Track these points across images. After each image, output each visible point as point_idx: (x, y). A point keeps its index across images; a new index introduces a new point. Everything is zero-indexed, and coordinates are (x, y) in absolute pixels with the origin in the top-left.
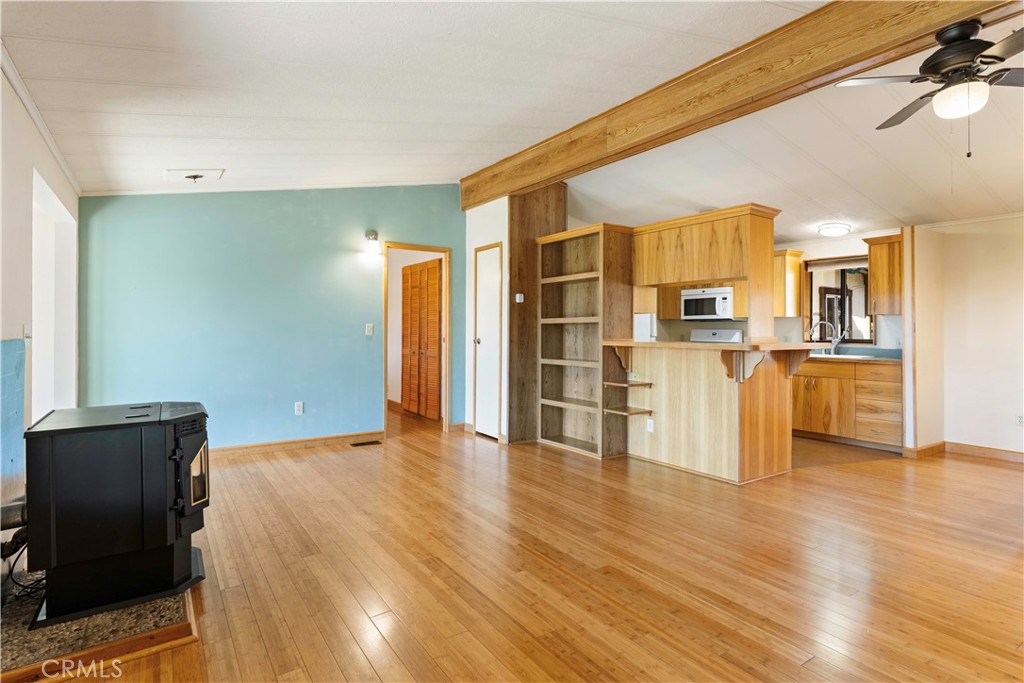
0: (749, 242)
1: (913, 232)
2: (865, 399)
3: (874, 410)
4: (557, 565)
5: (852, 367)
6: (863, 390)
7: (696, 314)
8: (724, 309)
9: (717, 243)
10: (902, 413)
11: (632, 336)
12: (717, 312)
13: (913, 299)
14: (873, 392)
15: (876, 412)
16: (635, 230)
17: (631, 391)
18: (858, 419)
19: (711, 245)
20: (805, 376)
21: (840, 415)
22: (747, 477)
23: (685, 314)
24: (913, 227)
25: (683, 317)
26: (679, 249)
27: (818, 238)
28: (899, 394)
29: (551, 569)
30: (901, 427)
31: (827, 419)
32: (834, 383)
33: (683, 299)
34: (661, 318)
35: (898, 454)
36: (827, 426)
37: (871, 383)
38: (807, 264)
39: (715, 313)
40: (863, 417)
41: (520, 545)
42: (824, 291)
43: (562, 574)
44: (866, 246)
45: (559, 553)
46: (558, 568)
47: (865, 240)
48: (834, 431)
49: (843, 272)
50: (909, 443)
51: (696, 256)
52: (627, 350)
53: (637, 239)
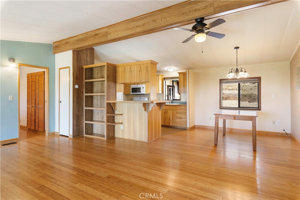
0: (150, 71)
1: (189, 71)
2: (178, 115)
3: (180, 118)
4: (91, 178)
5: (175, 107)
6: (178, 113)
7: (135, 92)
8: (143, 91)
9: (141, 71)
10: (186, 118)
11: (116, 99)
12: (141, 92)
13: (189, 89)
14: (180, 113)
15: (181, 118)
16: (117, 66)
17: (116, 117)
18: (177, 121)
19: (140, 71)
20: (164, 110)
21: (172, 120)
22: (150, 140)
23: (132, 92)
24: (189, 70)
25: (131, 93)
26: (130, 72)
27: (167, 71)
28: (186, 113)
29: (89, 180)
30: (186, 122)
31: (169, 121)
32: (171, 111)
33: (131, 88)
34: (125, 93)
35: (185, 129)
36: (169, 123)
37: (180, 111)
38: (164, 79)
39: (140, 92)
40: (178, 120)
41: (77, 174)
42: (168, 86)
43: (93, 181)
44: (178, 74)
45: (92, 174)
46: (92, 179)
47: (178, 73)
48: (171, 125)
49: (173, 81)
50: (188, 126)
51: (135, 75)
52: (115, 104)
53: (118, 69)
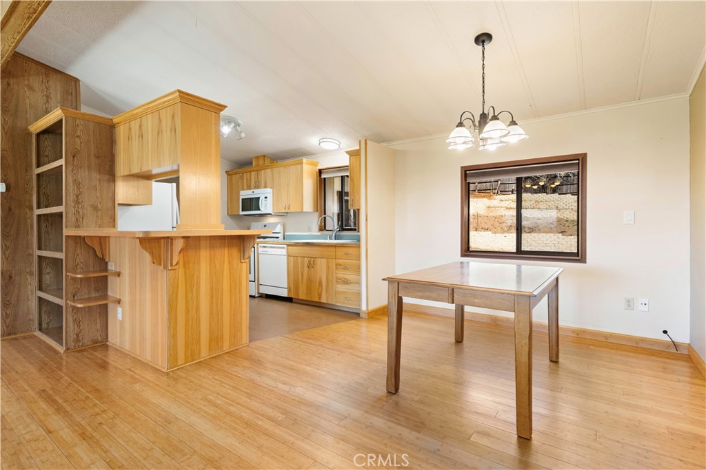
1: (366, 144)
2: (341, 274)
3: (346, 282)
5: (333, 249)
6: (339, 267)
7: (250, 210)
8: (265, 206)
10: (358, 283)
12: (261, 208)
13: (366, 195)
14: (346, 268)
15: (347, 283)
18: (337, 289)
20: (308, 257)
21: (327, 286)
23: (242, 211)
24: (366, 141)
25: (242, 213)
28: (358, 269)
30: (359, 294)
31: (320, 290)
32: (324, 261)
33: (241, 198)
35: (356, 315)
36: (320, 296)
37: (345, 261)
38: (320, 172)
39: (259, 210)
40: (341, 288)
44: (348, 156)
47: (347, 152)
48: (324, 300)
49: (342, 178)
50: (364, 308)
